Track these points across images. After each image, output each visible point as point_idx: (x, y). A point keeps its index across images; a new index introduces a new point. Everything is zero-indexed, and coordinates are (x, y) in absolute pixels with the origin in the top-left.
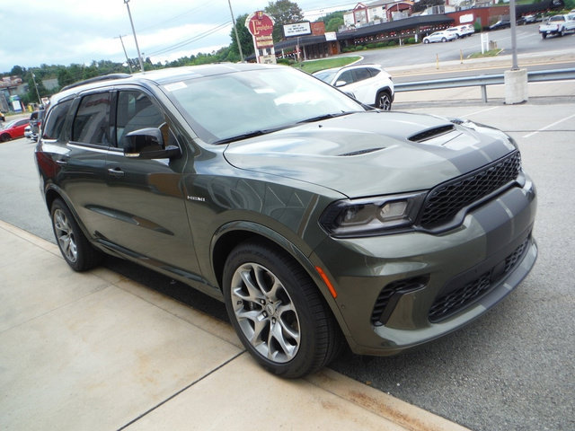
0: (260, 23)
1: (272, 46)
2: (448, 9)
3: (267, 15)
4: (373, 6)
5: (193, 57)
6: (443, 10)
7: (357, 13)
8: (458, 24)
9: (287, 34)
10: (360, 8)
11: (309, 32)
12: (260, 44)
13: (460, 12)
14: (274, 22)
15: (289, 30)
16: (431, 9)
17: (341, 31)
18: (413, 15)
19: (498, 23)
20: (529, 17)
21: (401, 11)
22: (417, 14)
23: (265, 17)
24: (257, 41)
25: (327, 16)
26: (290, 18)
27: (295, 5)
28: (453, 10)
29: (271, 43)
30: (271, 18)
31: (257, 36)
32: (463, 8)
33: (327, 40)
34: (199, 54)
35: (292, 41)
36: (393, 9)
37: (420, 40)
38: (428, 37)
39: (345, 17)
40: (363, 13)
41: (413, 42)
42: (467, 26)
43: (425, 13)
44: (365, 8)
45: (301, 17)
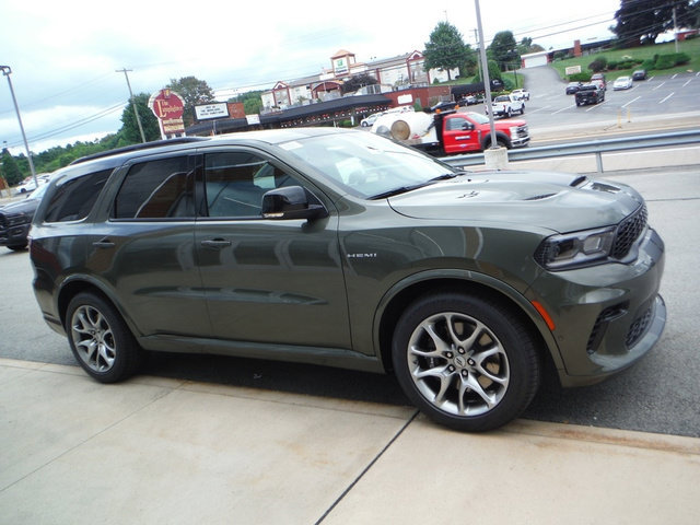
0: (166, 104)
1: (183, 131)
2: (384, 90)
3: (175, 94)
4: (296, 86)
5: (69, 146)
6: (378, 90)
7: (278, 93)
8: (397, 105)
9: (199, 117)
10: (280, 88)
11: (226, 114)
12: (168, 129)
13: (397, 92)
14: (184, 103)
15: (201, 113)
16: (365, 88)
17: (263, 113)
18: (345, 96)
19: (439, 104)
20: (469, 98)
21: (328, 91)
22: (350, 94)
23: (172, 96)
24: (164, 125)
25: (239, 97)
26: (198, 98)
27: (204, 83)
28: (389, 90)
29: (182, 127)
30: (180, 98)
31: (163, 119)
32: (400, 88)
33: (249, 123)
34: (78, 143)
35: (207, 125)
36: (320, 88)
37: (357, 123)
38: (366, 120)
39: (263, 97)
40: (285, 93)
41: (350, 126)
42: (407, 107)
43: (359, 93)
44: (287, 88)
45: (211, 97)
